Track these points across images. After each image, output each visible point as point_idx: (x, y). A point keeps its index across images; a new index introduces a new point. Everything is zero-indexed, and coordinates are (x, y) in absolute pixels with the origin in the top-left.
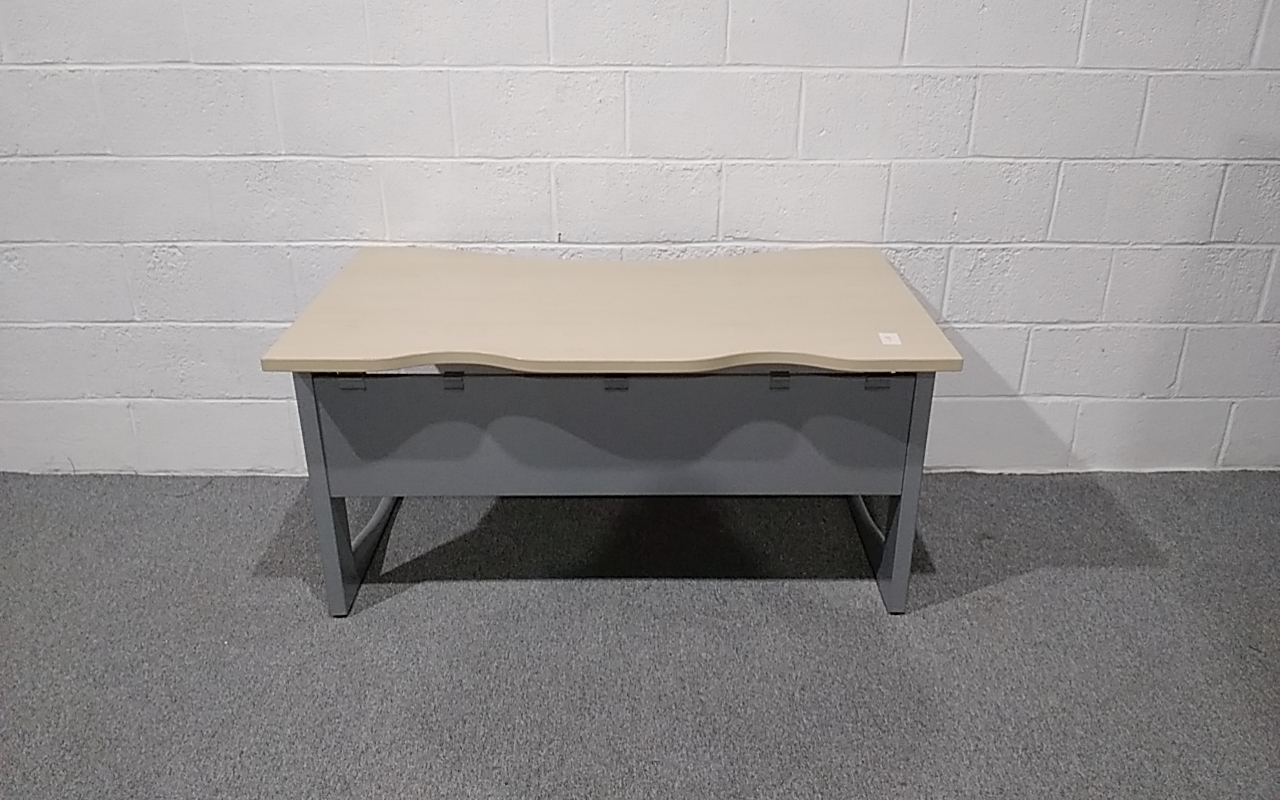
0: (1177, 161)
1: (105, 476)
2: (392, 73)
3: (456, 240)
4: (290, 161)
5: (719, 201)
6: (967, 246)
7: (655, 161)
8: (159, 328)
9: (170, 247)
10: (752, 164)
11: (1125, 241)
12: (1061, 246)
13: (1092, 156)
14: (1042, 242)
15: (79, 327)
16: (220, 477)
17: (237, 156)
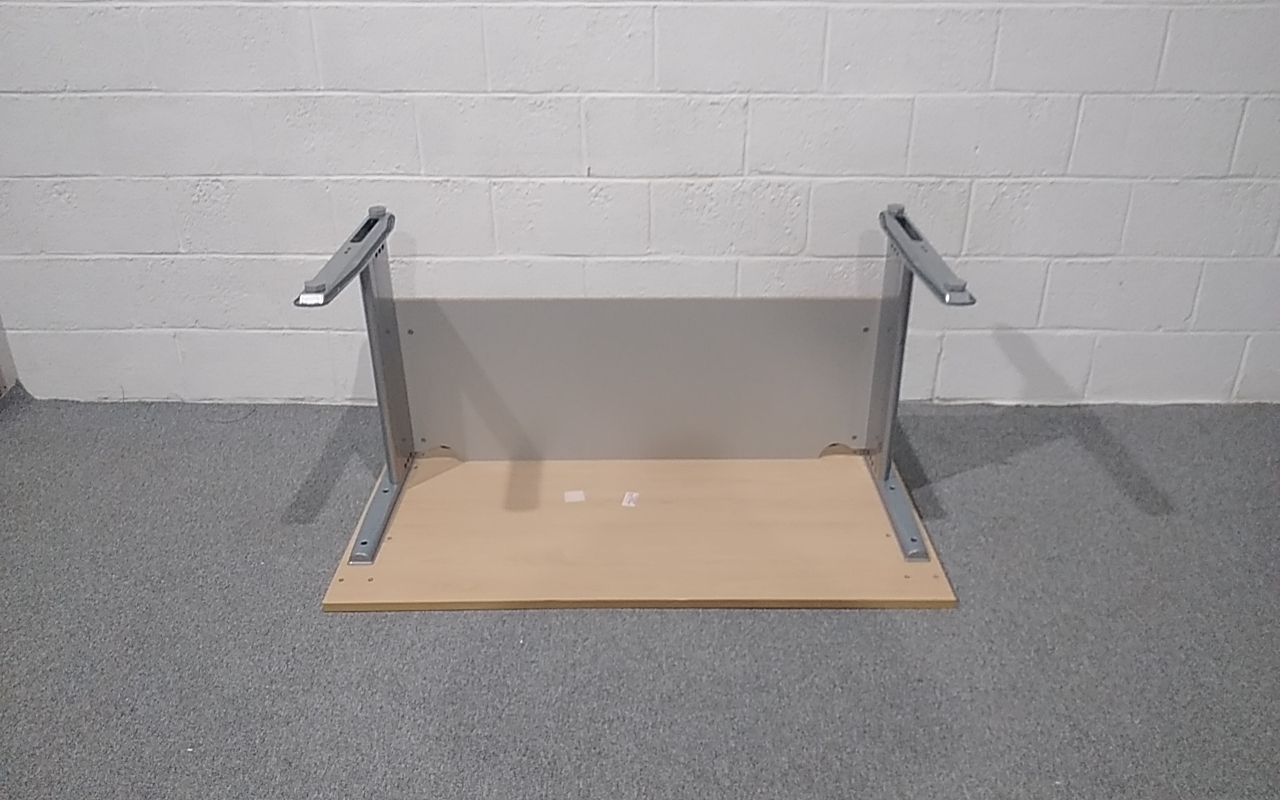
0: (1197, 96)
1: (152, 403)
2: (427, 8)
4: (329, 96)
5: (745, 135)
6: (989, 180)
7: (682, 95)
8: (203, 260)
9: (213, 181)
10: (779, 98)
11: (1144, 175)
12: (1080, 180)
13: (1112, 91)
14: (1063, 175)
15: (126, 259)
16: (263, 405)
17: (276, 91)
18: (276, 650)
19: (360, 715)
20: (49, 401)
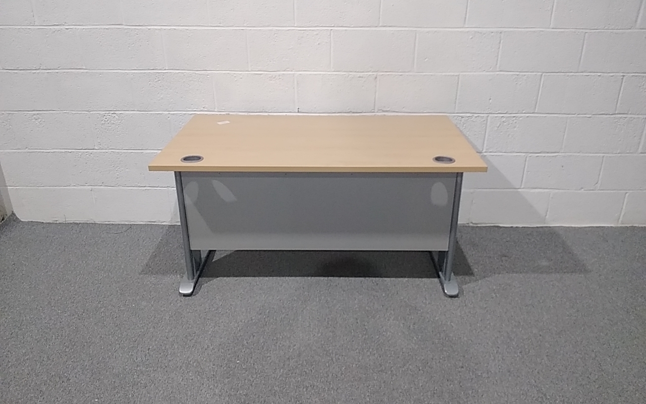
0: (599, 74)
1: (80, 223)
2: (219, 30)
3: (249, 111)
4: (170, 73)
5: (375, 93)
6: (496, 115)
7: (345, 73)
8: (106, 152)
9: (112, 114)
10: (392, 75)
11: (574, 113)
12: (542, 115)
13: (557, 71)
14: (533, 113)
15: (68, 152)
16: (135, 224)
17: (145, 70)
18: (140, 350)
19: (182, 383)
20: (28, 222)
